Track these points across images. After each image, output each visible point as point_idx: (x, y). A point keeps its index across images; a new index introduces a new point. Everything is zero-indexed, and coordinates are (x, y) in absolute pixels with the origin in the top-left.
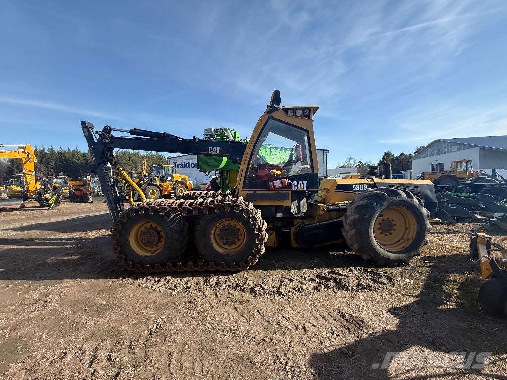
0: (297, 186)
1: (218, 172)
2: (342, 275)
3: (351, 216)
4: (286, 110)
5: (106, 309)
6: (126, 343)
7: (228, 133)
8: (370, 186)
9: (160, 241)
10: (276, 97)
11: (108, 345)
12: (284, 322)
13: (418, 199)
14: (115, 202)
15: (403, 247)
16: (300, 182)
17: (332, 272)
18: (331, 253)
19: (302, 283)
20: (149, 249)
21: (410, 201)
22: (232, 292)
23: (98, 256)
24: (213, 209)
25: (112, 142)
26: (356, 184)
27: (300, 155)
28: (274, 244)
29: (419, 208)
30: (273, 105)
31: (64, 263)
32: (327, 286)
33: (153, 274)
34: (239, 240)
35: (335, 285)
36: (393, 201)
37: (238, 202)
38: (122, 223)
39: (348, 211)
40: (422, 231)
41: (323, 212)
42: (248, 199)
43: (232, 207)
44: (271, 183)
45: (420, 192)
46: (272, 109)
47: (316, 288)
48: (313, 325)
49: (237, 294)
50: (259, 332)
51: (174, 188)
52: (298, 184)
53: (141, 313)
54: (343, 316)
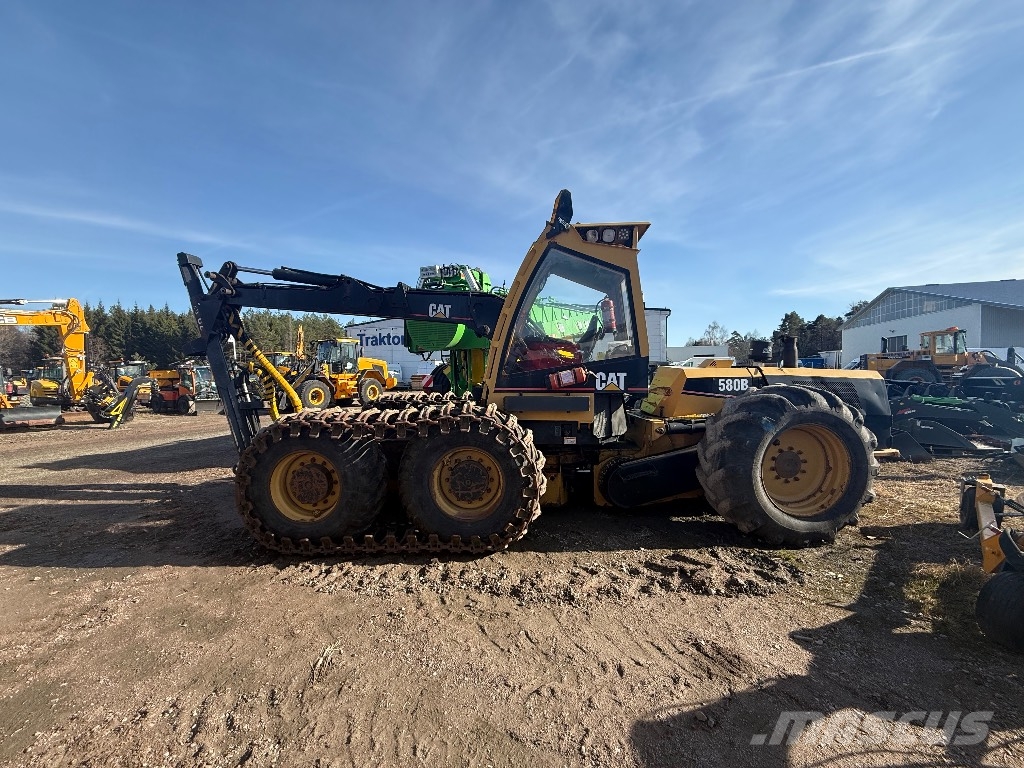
0: (606, 382)
1: (448, 353)
2: (699, 563)
3: (715, 443)
4: (583, 231)
5: (224, 625)
6: (264, 695)
7: (466, 275)
8: (753, 382)
9: (330, 492)
10: (564, 205)
11: (228, 698)
12: (579, 657)
13: (851, 409)
14: (243, 414)
15: (822, 506)
16: (612, 375)
17: (677, 557)
18: (675, 519)
19: (615, 579)
20: (309, 507)
21: (836, 414)
22: (474, 595)
23: (207, 520)
24: (437, 427)
25: (238, 295)
26: (726, 378)
27: (611, 320)
28: (559, 501)
29: (854, 426)
30: (556, 220)
31: (140, 533)
32: (665, 585)
33: (317, 559)
34: (489, 491)
35: (683, 583)
36: (800, 413)
37: (488, 414)
38: (257, 455)
39: (709, 433)
40: (860, 475)
41: (658, 435)
42: (506, 409)
43: (475, 424)
44: (553, 377)
45: (856, 396)
46: (554, 229)
47: (644, 590)
48: (638, 663)
49: (484, 600)
50: (528, 676)
51: (359, 386)
52: (607, 376)
53: (293, 634)
54: (698, 647)
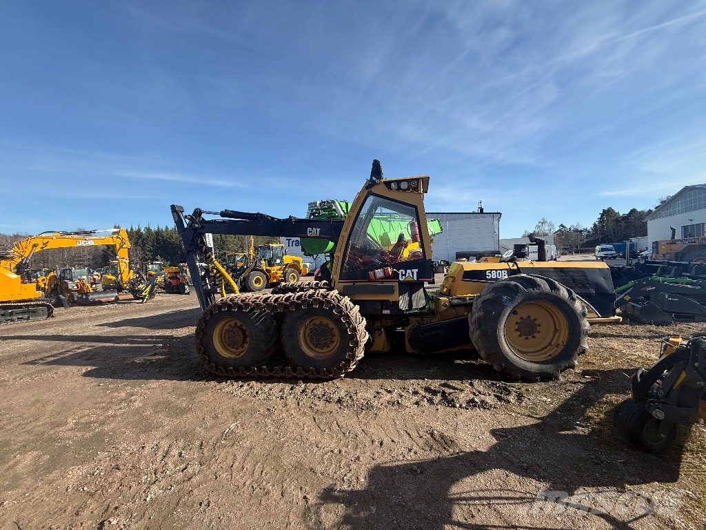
0: (405, 275)
1: (329, 254)
2: (457, 389)
3: (476, 314)
4: (388, 184)
5: (184, 411)
6: (198, 443)
7: (336, 206)
8: (511, 272)
9: (245, 341)
10: (376, 170)
11: (181, 444)
12: (361, 436)
13: (568, 291)
14: (205, 296)
15: (550, 355)
16: (409, 271)
17: (445, 385)
18: (459, 362)
19: (401, 396)
20: (234, 350)
21: (554, 294)
22: (316, 402)
23: (186, 357)
24: (300, 305)
25: (202, 227)
26: (491, 270)
27: (416, 235)
28: (384, 349)
29: (569, 303)
30: (371, 178)
31: (151, 363)
32: (430, 401)
33: (237, 379)
34: (333, 342)
35: (442, 399)
36: (529, 294)
38: (205, 321)
39: (474, 306)
40: (575, 334)
41: (445, 308)
43: (321, 303)
44: (371, 273)
46: (370, 186)
47: (417, 403)
48: (393, 441)
49: (321, 404)
50: (329, 443)
51: (284, 274)
52: (406, 272)
53: (217, 417)
54: (432, 434)
